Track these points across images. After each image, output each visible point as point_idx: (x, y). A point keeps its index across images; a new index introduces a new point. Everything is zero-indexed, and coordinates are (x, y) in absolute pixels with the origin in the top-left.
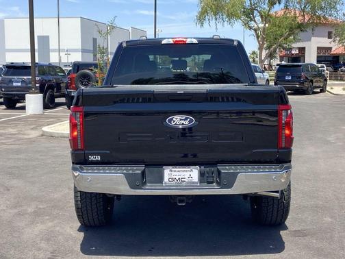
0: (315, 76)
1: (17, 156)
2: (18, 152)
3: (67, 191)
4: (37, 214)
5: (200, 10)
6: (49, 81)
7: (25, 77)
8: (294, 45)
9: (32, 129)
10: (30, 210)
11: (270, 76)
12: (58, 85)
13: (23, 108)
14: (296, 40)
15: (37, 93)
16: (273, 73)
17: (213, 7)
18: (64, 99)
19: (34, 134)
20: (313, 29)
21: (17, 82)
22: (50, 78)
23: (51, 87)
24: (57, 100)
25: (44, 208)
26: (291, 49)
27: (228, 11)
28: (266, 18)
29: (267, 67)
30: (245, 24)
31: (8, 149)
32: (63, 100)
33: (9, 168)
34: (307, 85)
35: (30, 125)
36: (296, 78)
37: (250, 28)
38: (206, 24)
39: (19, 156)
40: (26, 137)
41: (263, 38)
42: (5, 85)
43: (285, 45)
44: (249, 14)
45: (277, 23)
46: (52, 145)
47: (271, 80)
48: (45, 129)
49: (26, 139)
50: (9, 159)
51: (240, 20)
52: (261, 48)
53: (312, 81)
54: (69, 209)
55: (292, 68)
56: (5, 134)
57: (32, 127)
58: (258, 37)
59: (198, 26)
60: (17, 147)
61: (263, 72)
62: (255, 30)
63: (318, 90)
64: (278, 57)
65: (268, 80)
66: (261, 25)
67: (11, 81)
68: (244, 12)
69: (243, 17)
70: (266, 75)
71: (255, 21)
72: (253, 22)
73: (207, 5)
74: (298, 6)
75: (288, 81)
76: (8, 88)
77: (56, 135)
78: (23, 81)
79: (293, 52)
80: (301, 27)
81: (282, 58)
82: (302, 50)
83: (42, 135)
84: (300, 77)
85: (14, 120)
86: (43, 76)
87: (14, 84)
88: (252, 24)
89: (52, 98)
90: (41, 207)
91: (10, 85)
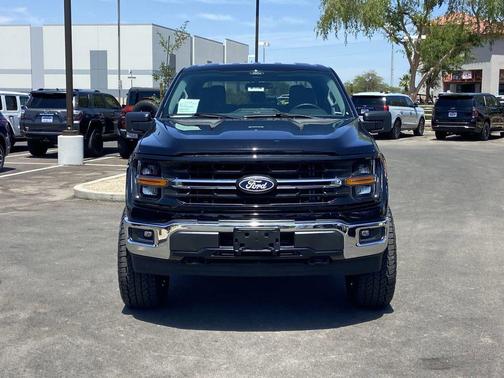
0: (493, 113)
1: (28, 229)
2: (30, 222)
3: (89, 285)
4: (33, 323)
5: (324, 13)
6: (96, 116)
7: (59, 111)
8: (465, 67)
9: (62, 187)
10: (23, 315)
11: (426, 112)
12: (109, 122)
13: (55, 156)
14: (467, 60)
15: (75, 134)
16: (430, 108)
17: (342, 9)
18: (116, 142)
19: (61, 195)
20: (491, 43)
21: (48, 117)
22: (97, 111)
23: (97, 125)
24: (107, 145)
25: (45, 314)
26: (460, 73)
27: (364, 14)
28: (422, 25)
29: (424, 98)
30: (390, 36)
31: (18, 218)
32: (114, 144)
33: (12, 247)
34: (480, 125)
35: (59, 181)
36: (465, 115)
37: (398, 41)
38: (331, 34)
39: (31, 229)
40: (50, 199)
41: (416, 56)
42: (31, 122)
43: (451, 67)
44: (396, 20)
45: (440, 34)
46: (85, 211)
47: (427, 118)
48: (79, 187)
49: (49, 202)
50: (15, 233)
51: (381, 29)
52: (413, 71)
53: (488, 120)
54: (83, 315)
55: (459, 101)
56: (20, 194)
57: (62, 184)
58: (409, 55)
59: (321, 37)
60: (32, 214)
61: (415, 106)
62: (405, 44)
63: (498, 134)
64: (442, 84)
65: (422, 117)
66: (415, 37)
67: (38, 116)
68: (389, 16)
69: (387, 25)
70: (421, 111)
71: (405, 31)
72: (401, 32)
73: (334, 5)
74: (470, 9)
75: (453, 119)
76: (33, 127)
77: (94, 198)
78: (55, 117)
79: (464, 77)
80: (474, 39)
81: (447, 86)
82: (477, 74)
83: (75, 197)
84: (470, 114)
85: (39, 173)
86: (86, 109)
87: (43, 120)
88: (401, 34)
89: (99, 141)
90: (42, 310)
91: (37, 122)
